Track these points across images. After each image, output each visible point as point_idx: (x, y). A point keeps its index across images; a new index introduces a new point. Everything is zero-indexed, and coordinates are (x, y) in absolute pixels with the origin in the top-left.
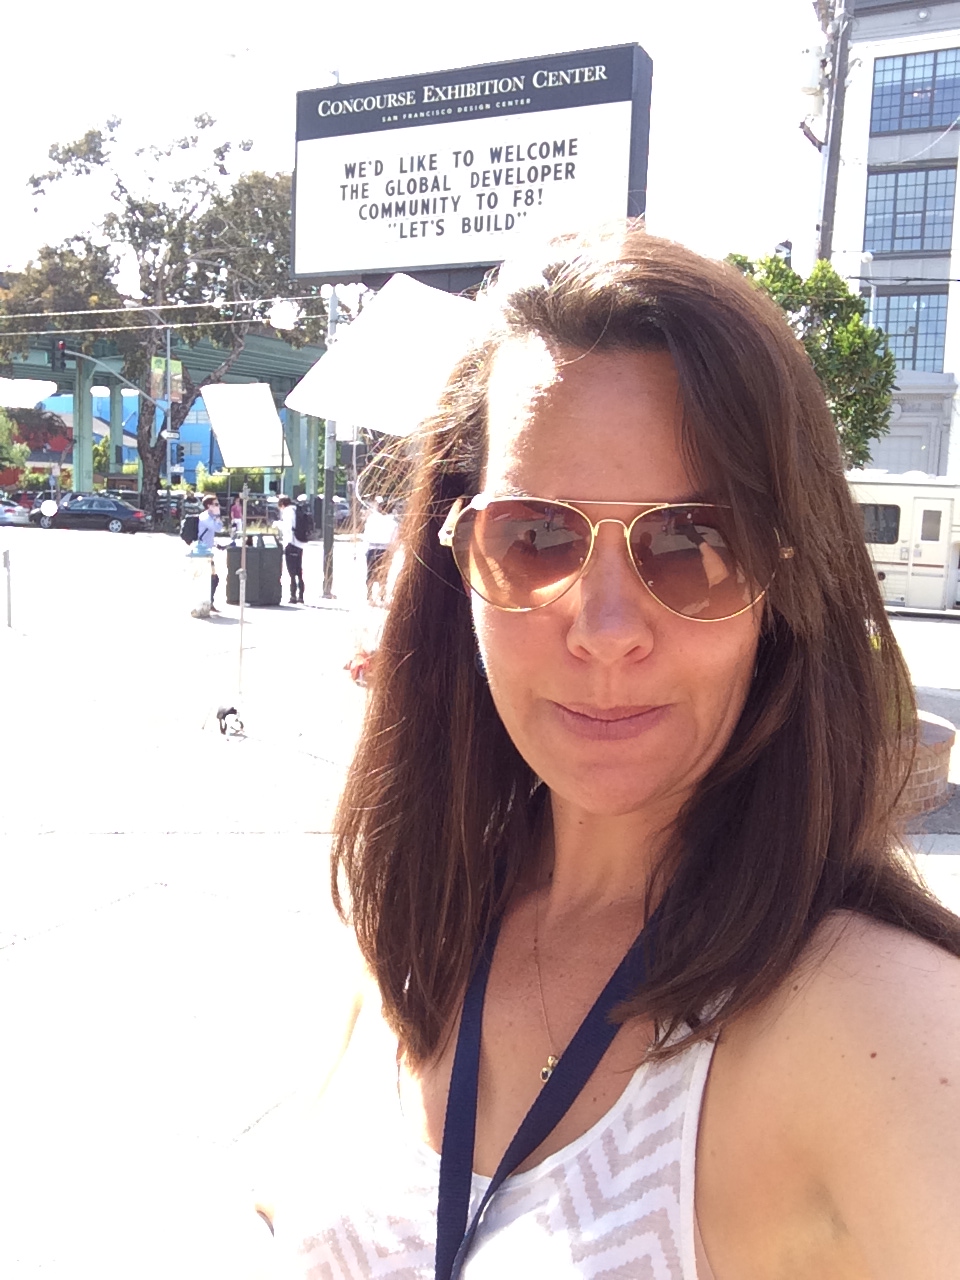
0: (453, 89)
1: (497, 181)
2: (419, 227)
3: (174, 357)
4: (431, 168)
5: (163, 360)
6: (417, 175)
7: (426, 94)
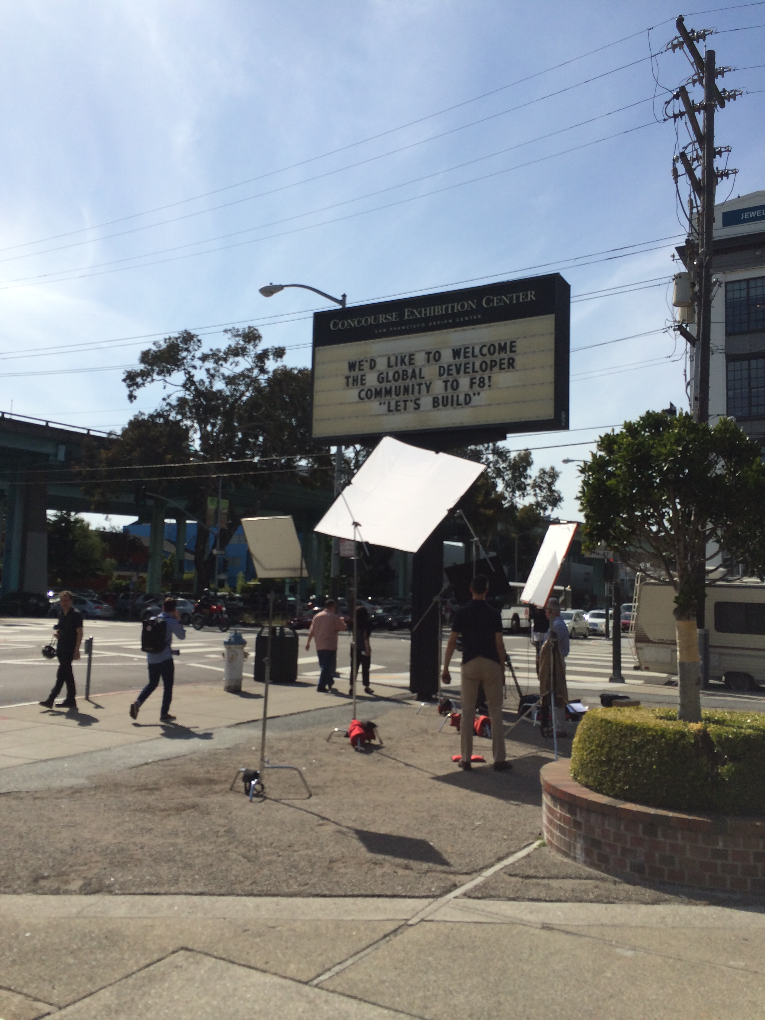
0: (426, 310)
1: (458, 372)
2: (402, 404)
3: (224, 497)
4: (411, 364)
5: (216, 499)
6: (400, 368)
7: (406, 314)
